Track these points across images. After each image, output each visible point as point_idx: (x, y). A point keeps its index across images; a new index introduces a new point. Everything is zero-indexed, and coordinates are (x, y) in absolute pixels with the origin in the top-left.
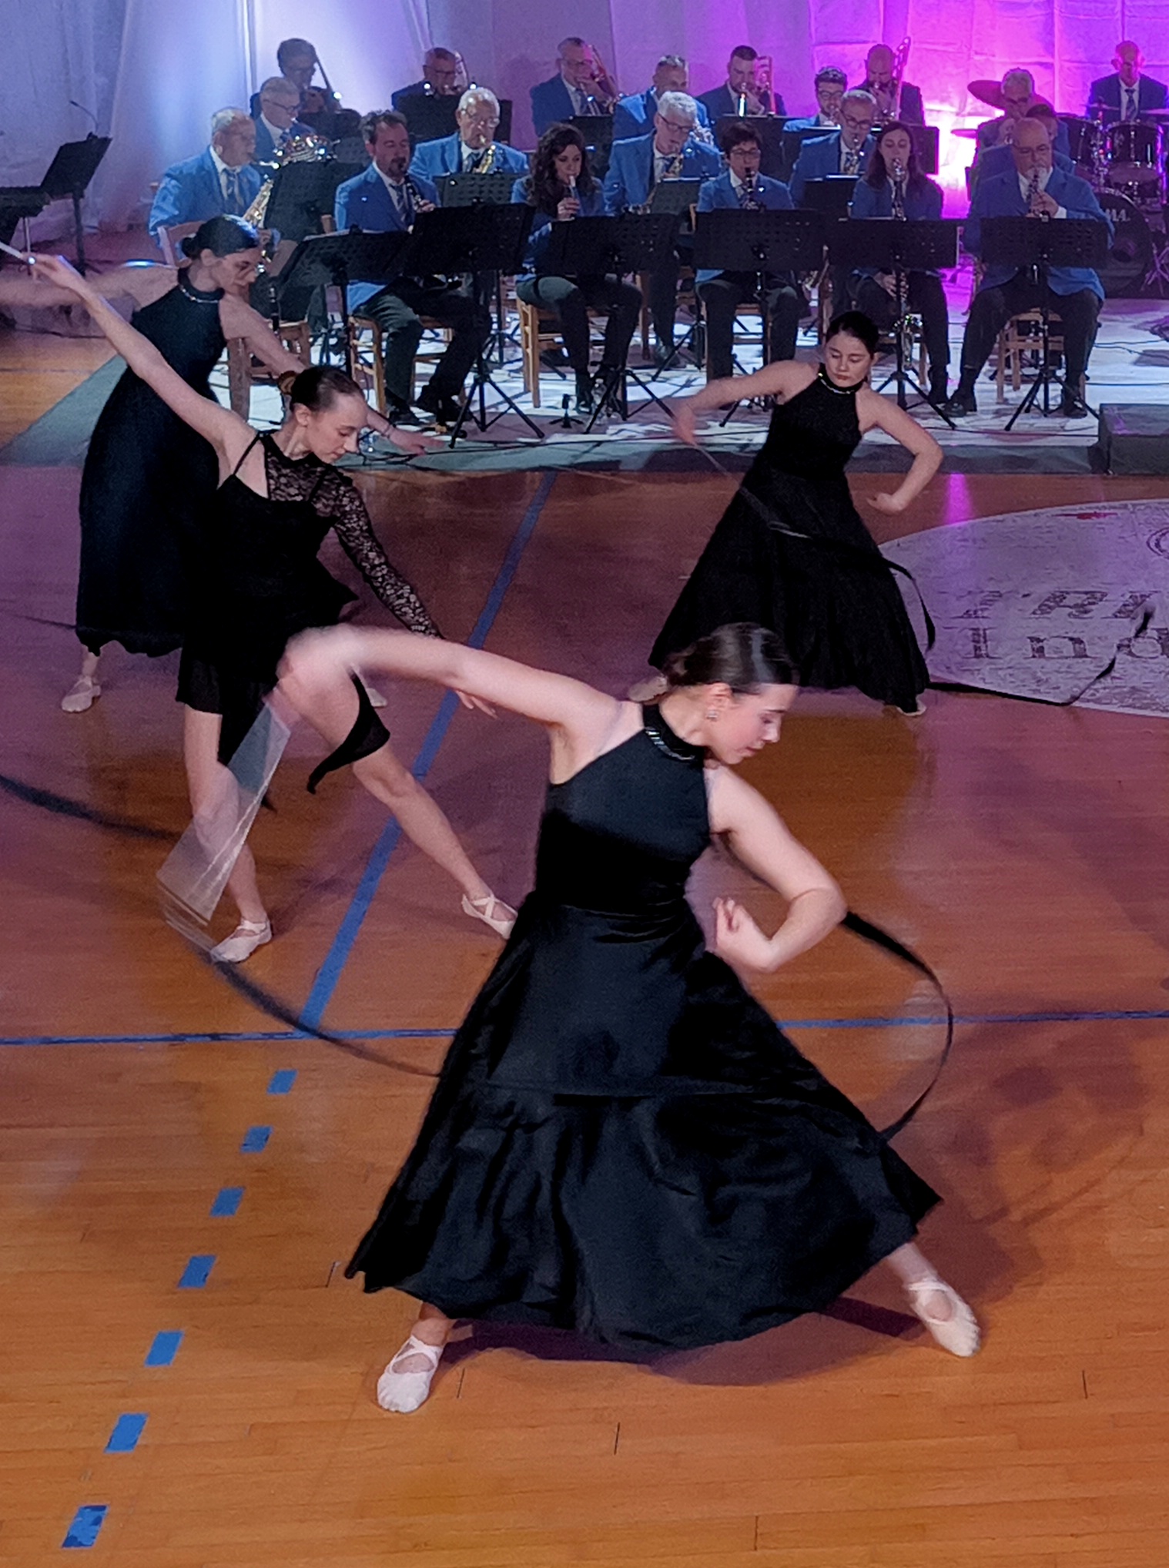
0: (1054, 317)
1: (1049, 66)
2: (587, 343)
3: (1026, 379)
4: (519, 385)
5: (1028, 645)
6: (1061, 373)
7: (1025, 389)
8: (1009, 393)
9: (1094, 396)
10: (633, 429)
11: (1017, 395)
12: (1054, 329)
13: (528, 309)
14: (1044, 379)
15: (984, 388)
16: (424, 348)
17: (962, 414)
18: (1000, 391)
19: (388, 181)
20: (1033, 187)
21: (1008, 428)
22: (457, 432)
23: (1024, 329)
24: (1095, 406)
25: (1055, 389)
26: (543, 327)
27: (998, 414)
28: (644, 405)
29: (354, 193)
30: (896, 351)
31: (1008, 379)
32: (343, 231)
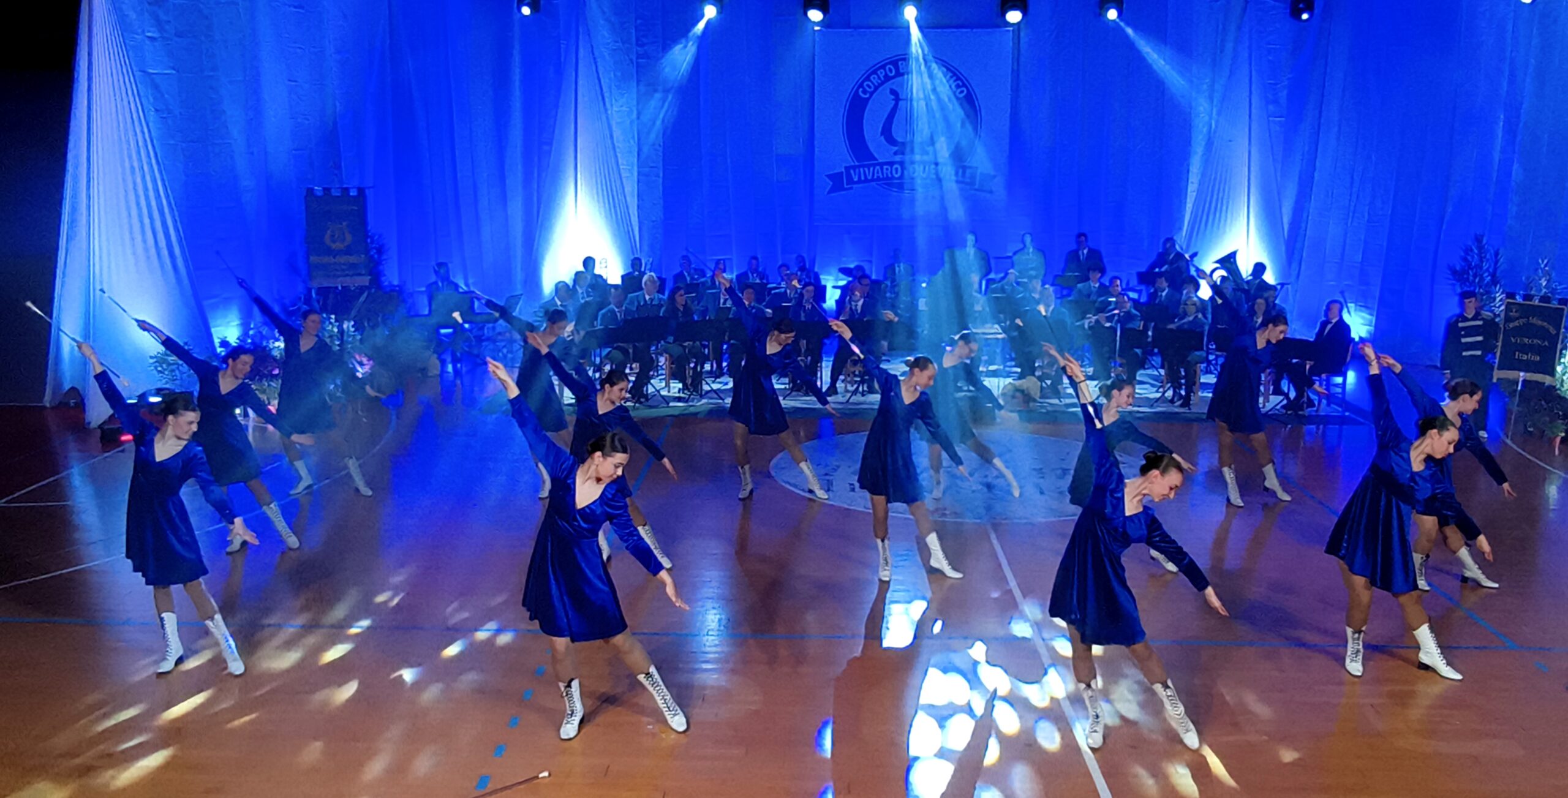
1: (870, 262)
13: (668, 356)
18: (846, 387)
21: (848, 401)
26: (672, 362)
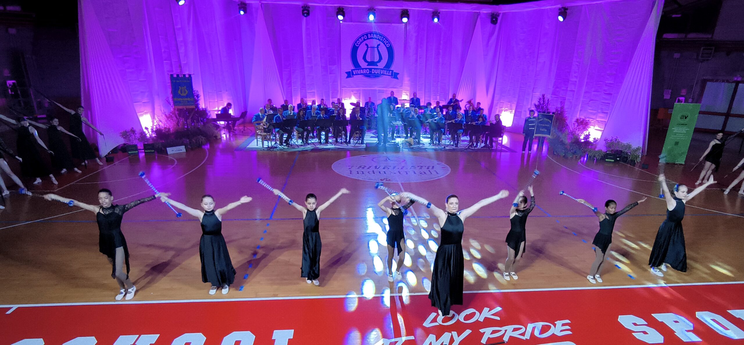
0: (360, 132)
2: (304, 135)
3: (357, 140)
4: (296, 141)
5: (357, 172)
6: (361, 139)
7: (357, 141)
8: (355, 141)
9: (365, 142)
10: (309, 146)
11: (356, 142)
12: (360, 133)
13: (297, 132)
14: (359, 139)
15: (352, 141)
16: (284, 136)
17: (349, 144)
19: (280, 116)
20: (357, 116)
21: (355, 146)
22: (289, 147)
23: (356, 133)
24: (365, 143)
25: (360, 141)
26: (298, 134)
27: (353, 144)
28: (310, 143)
29: (276, 117)
30: (341, 136)
31: (355, 140)
32: (275, 122)
